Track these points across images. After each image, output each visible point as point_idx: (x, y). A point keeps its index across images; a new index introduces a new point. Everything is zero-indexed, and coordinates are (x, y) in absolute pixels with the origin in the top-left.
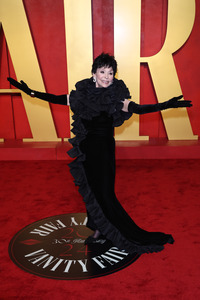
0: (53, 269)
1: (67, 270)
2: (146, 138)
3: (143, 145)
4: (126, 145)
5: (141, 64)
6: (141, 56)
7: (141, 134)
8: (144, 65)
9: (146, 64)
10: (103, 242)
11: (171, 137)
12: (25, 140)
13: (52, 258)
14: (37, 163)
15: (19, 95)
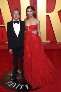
0: (16, 88)
1: (21, 88)
2: (49, 41)
5: (47, 16)
7: (47, 40)
8: (48, 16)
11: (58, 41)
15: (5, 27)
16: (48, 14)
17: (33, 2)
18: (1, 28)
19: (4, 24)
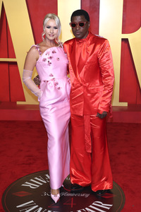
2: (125, 104)
5: (122, 39)
6: (123, 33)
7: (120, 101)
8: (125, 41)
9: (127, 39)
10: (87, 196)
12: (18, 103)
13: (41, 209)
14: (29, 123)
15: (15, 63)
16: (125, 36)
17: (88, 5)
18: (7, 66)
19: (15, 58)
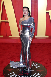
2: (48, 36)
3: (47, 38)
4: (41, 38)
5: (47, 13)
6: (47, 10)
7: (46, 35)
8: (48, 13)
10: (33, 71)
12: (9, 36)
14: (13, 44)
15: (8, 22)
18: (5, 23)
19: (8, 20)
